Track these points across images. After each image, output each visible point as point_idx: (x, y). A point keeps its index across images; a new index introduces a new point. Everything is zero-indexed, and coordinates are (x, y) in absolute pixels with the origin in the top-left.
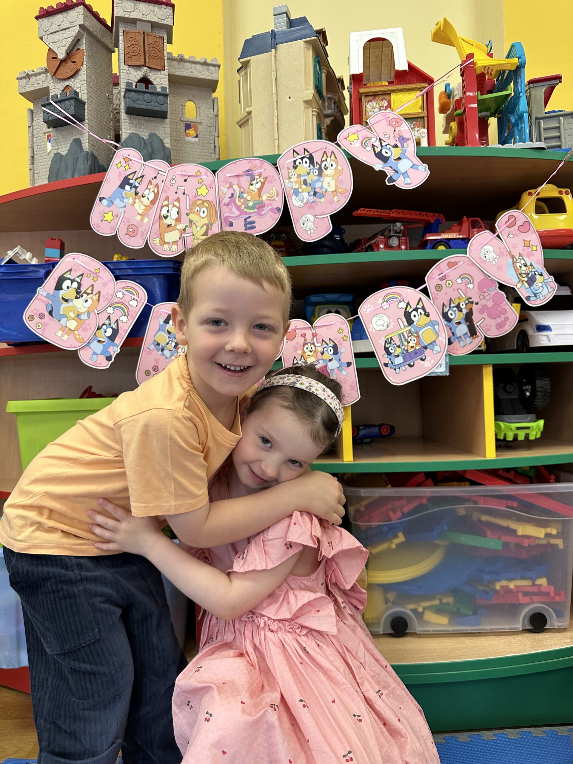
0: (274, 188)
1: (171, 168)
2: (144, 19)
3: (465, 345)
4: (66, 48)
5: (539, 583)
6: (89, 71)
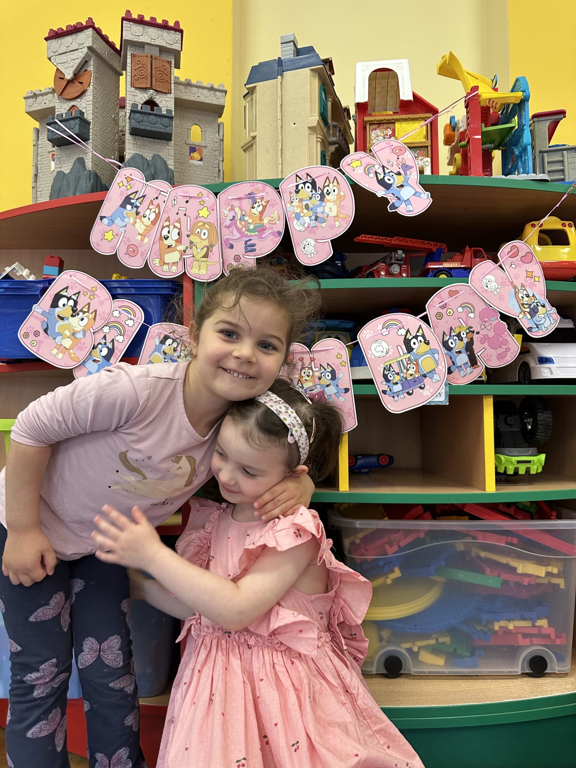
0: (276, 212)
1: (173, 189)
2: (152, 43)
3: (466, 375)
4: (74, 69)
5: (540, 625)
6: (96, 92)
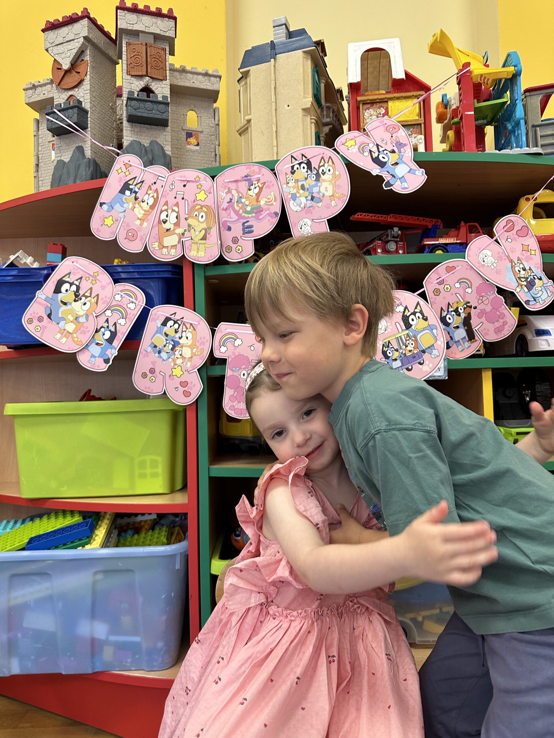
0: (272, 193)
1: (170, 174)
2: (147, 31)
3: (464, 349)
4: (70, 59)
6: (93, 81)
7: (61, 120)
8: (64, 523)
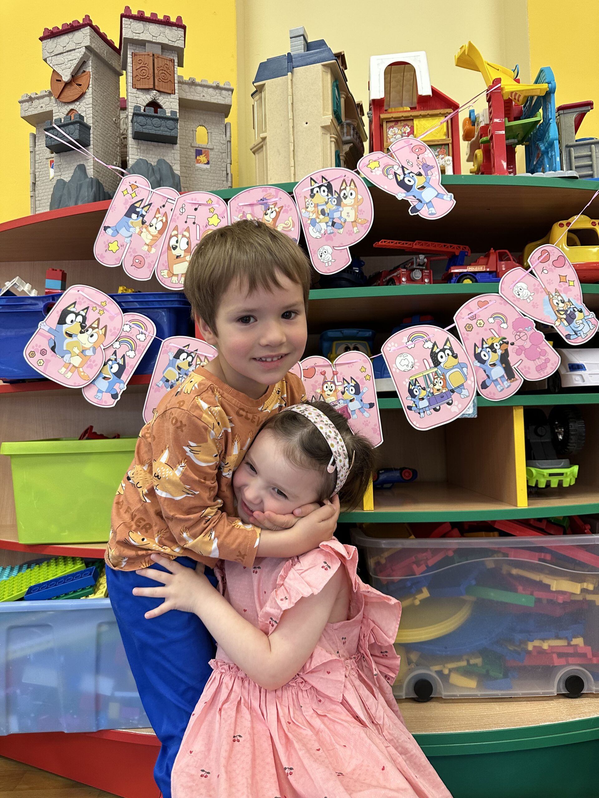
0: (290, 219)
1: (180, 196)
2: (154, 41)
3: (503, 389)
4: (71, 70)
5: (575, 643)
6: (94, 94)
7: (61, 136)
8: (65, 571)
